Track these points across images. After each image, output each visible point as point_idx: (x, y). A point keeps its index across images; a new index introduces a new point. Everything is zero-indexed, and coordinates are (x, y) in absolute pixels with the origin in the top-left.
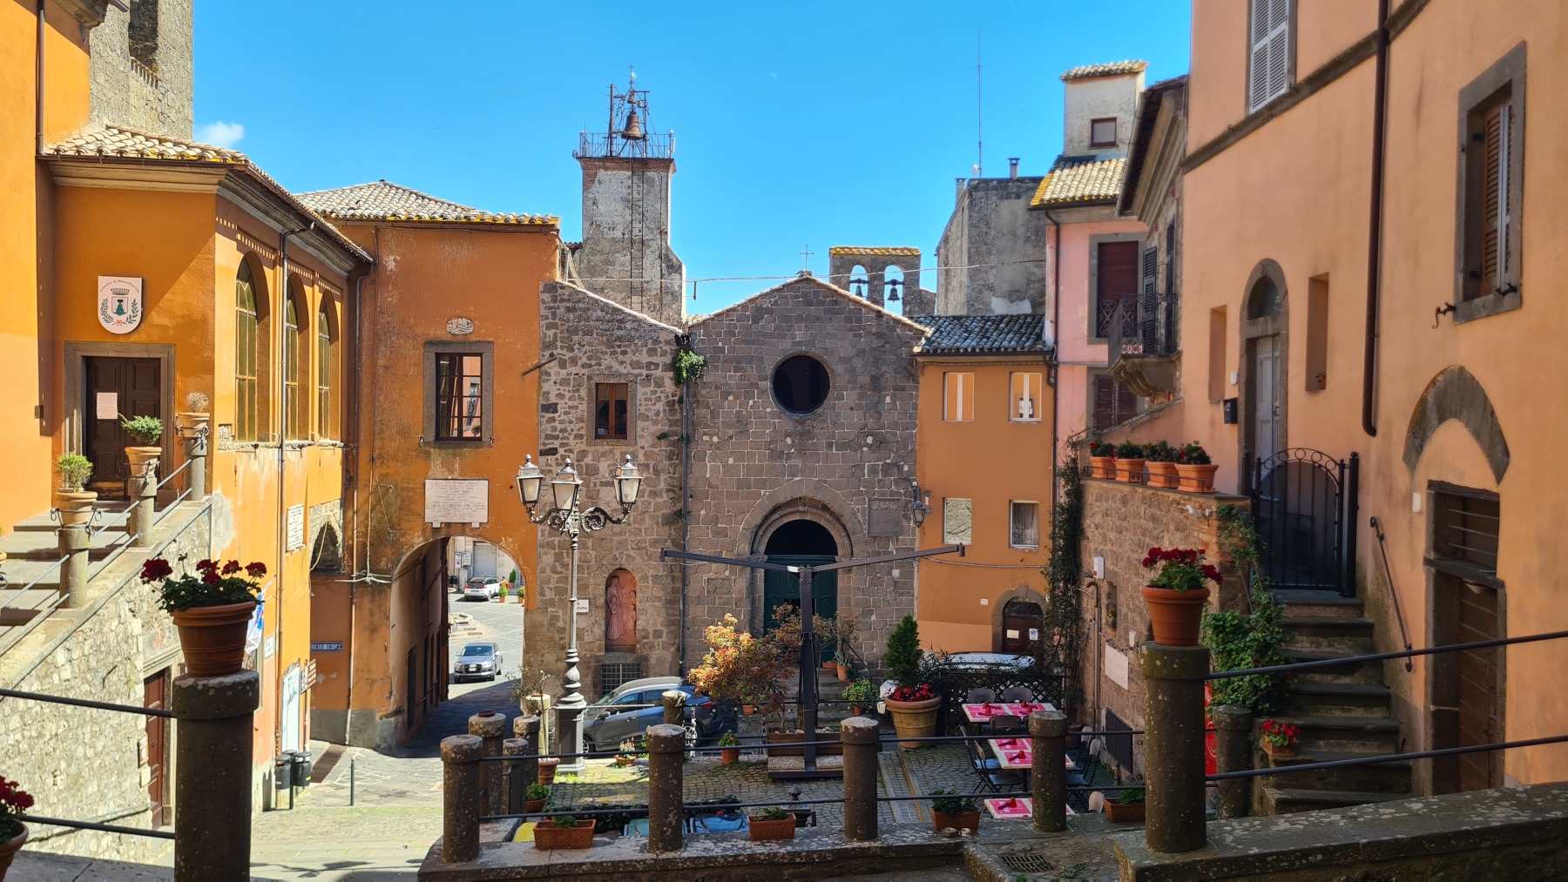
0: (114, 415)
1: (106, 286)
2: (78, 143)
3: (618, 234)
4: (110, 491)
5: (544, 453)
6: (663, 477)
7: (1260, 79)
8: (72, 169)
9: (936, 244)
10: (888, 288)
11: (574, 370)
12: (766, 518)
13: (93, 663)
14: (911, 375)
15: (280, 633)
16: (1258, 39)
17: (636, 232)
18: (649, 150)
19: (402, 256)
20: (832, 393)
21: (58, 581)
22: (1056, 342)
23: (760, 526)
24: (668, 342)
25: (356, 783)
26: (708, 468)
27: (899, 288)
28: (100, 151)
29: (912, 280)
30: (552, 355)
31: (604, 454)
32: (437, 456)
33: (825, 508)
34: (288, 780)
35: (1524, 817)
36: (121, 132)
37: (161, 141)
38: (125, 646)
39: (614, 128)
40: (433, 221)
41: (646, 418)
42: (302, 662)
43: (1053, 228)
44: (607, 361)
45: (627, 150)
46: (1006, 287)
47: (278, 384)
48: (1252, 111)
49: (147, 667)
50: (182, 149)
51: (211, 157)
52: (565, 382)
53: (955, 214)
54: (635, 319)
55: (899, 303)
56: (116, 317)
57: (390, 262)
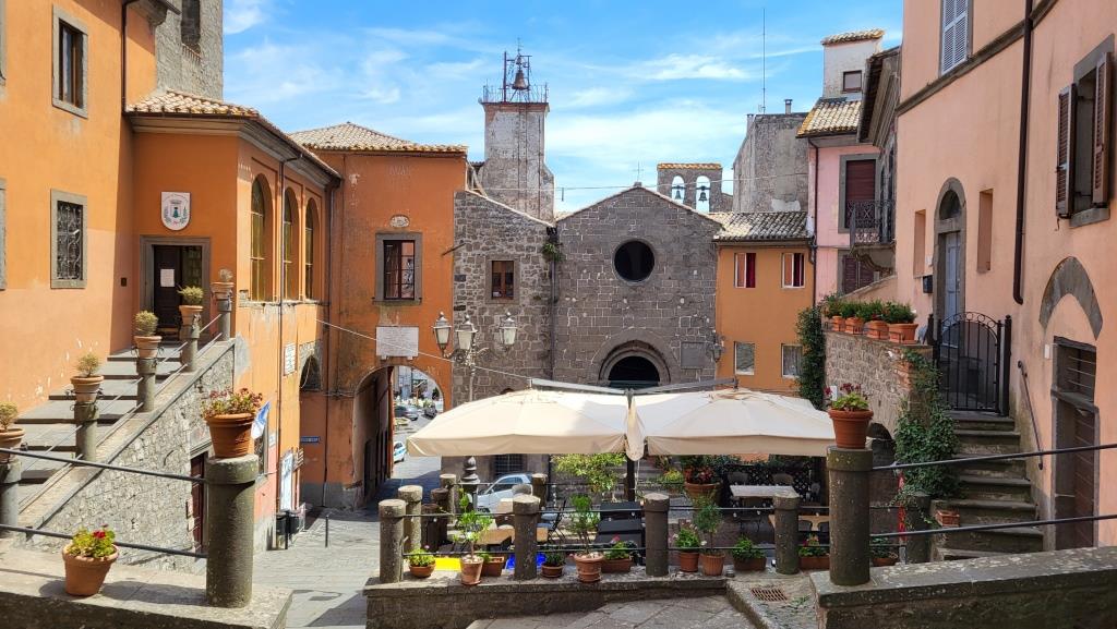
0: (172, 284)
1: (167, 198)
2: (148, 103)
3: (509, 156)
4: (169, 334)
5: (457, 309)
6: (537, 326)
7: (949, 51)
8: (145, 121)
9: (733, 161)
10: (699, 192)
11: (477, 252)
12: (610, 354)
13: (158, 449)
14: (713, 256)
15: (280, 430)
16: (948, 23)
17: (522, 154)
18: (531, 96)
19: (362, 175)
20: (656, 268)
21: (136, 394)
22: (816, 231)
23: (605, 360)
24: (541, 233)
25: (330, 532)
26: (569, 320)
27: (707, 192)
28: (163, 109)
29: (716, 186)
30: (462, 241)
31: (497, 311)
32: (385, 311)
33: (651, 347)
34: (284, 530)
35: (1086, 568)
36: (177, 95)
37: (203, 101)
38: (178, 438)
39: (507, 82)
40: (382, 150)
41: (527, 285)
42: (295, 449)
43: (814, 151)
44: (500, 245)
45: (514, 97)
46: (782, 192)
47: (279, 262)
48: (943, 73)
49: (192, 453)
50: (216, 106)
51: (235, 112)
52: (470, 260)
53: (746, 140)
54: (519, 217)
55: (707, 203)
56: (173, 219)
57: (353, 179)
